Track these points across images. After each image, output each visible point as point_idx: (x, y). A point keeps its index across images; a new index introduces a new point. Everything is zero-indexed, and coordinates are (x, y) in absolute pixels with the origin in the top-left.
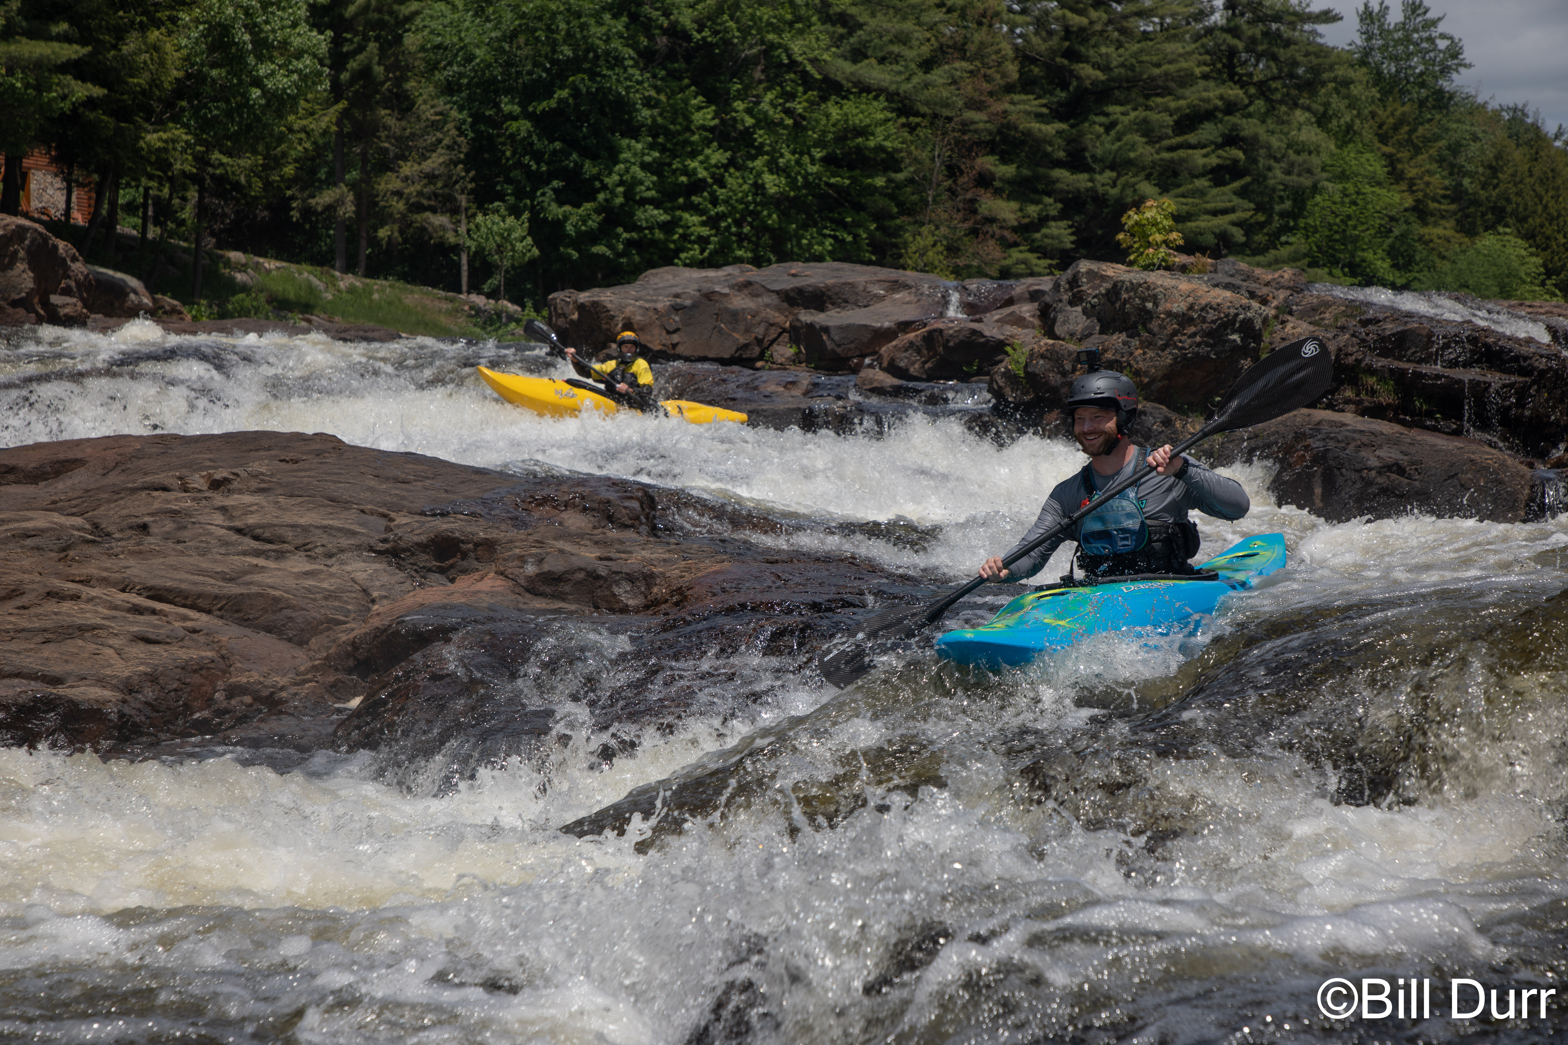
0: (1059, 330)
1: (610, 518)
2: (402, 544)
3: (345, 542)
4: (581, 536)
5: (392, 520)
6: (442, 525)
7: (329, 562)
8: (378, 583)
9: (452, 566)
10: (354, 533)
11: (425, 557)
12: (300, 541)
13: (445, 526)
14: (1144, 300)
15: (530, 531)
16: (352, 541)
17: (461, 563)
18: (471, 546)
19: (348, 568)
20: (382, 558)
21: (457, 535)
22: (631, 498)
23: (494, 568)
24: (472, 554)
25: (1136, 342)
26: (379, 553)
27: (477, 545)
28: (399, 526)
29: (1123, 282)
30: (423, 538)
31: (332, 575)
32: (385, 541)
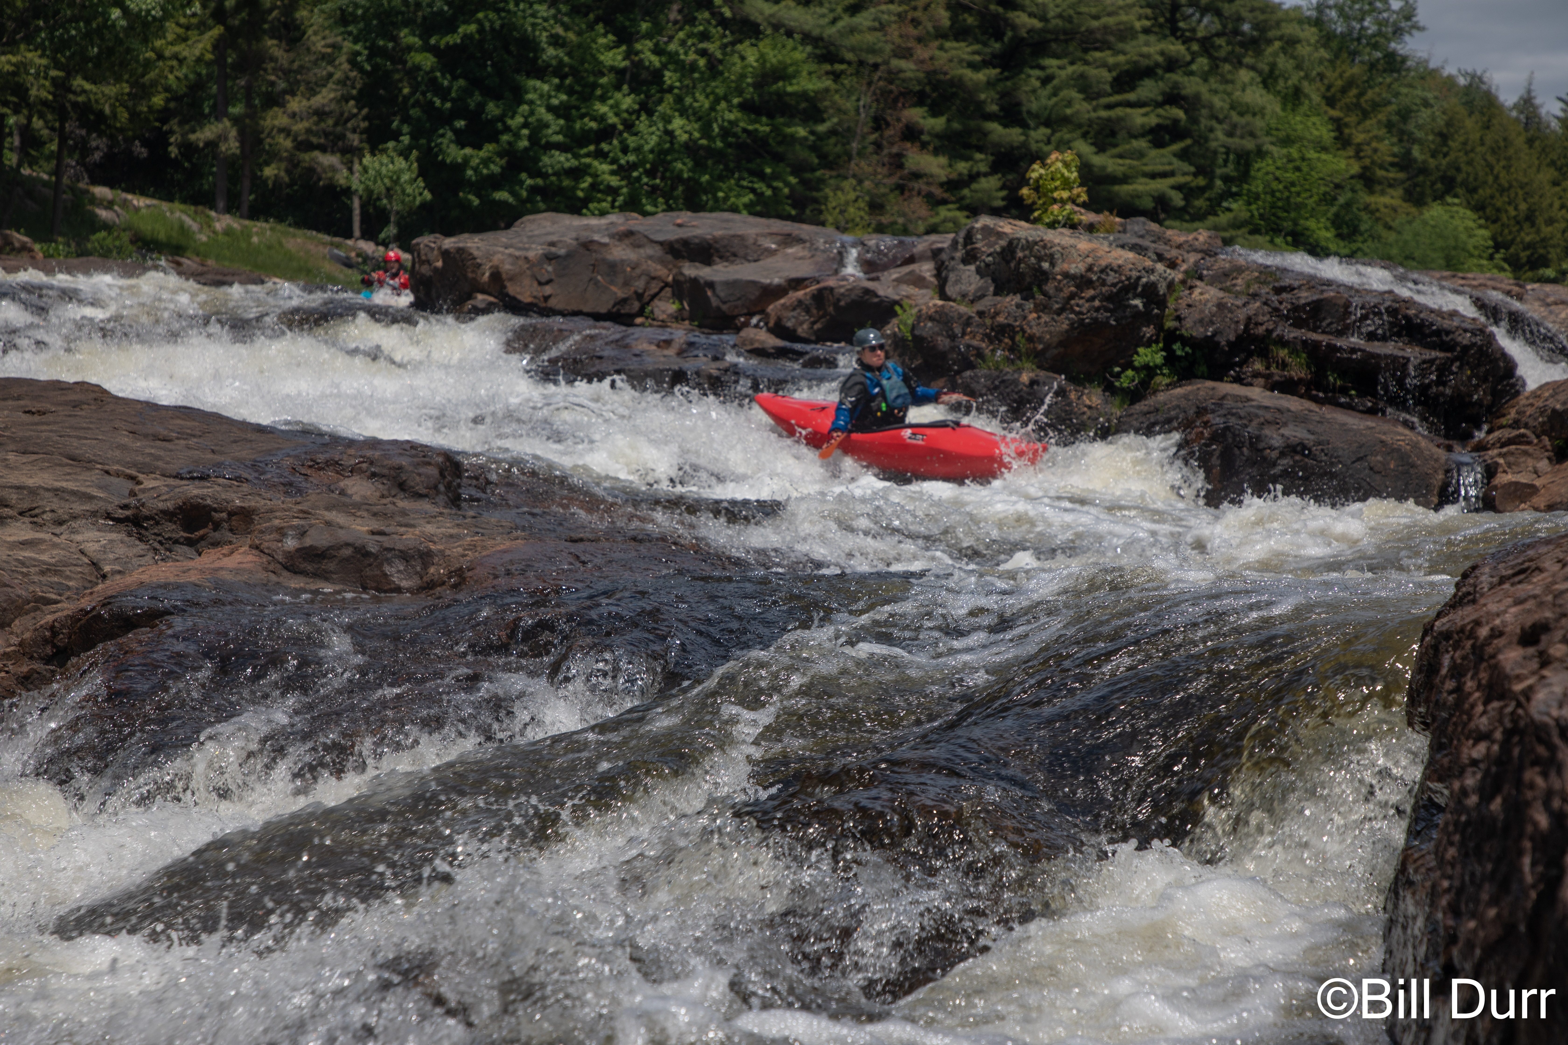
0: (950, 290)
1: (402, 486)
2: (145, 512)
3: (78, 507)
4: (358, 506)
5: (139, 483)
6: (194, 490)
7: (58, 530)
8: (111, 556)
9: (202, 538)
10: (90, 498)
11: (171, 526)
12: (26, 506)
13: (196, 492)
14: (1040, 259)
15: (299, 499)
16: (87, 507)
17: (212, 534)
18: (224, 515)
19: (79, 538)
20: (122, 527)
21: (209, 502)
22: (429, 464)
23: (249, 542)
24: (225, 525)
25: (1030, 305)
26: (118, 521)
27: (231, 514)
28: (144, 491)
29: (1019, 239)
30: (170, 505)
31: (55, 546)
32: (125, 507)
